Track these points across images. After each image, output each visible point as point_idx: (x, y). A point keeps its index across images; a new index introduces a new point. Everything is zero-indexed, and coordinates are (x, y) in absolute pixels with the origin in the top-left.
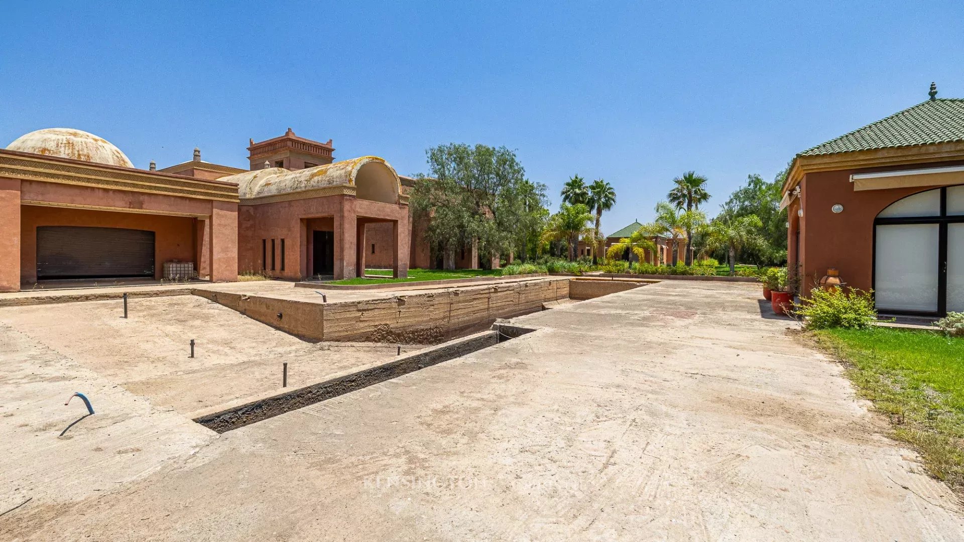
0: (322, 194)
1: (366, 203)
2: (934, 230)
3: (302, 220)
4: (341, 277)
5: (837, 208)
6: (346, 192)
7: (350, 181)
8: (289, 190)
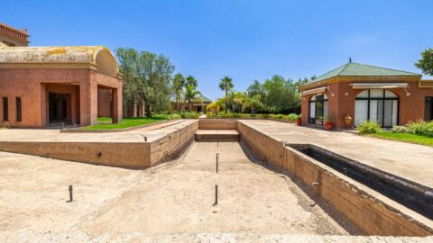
0: (66, 67)
1: (102, 76)
2: (367, 101)
3: (42, 84)
4: (88, 123)
5: (347, 94)
6: (92, 67)
7: (92, 60)
8: (22, 61)
